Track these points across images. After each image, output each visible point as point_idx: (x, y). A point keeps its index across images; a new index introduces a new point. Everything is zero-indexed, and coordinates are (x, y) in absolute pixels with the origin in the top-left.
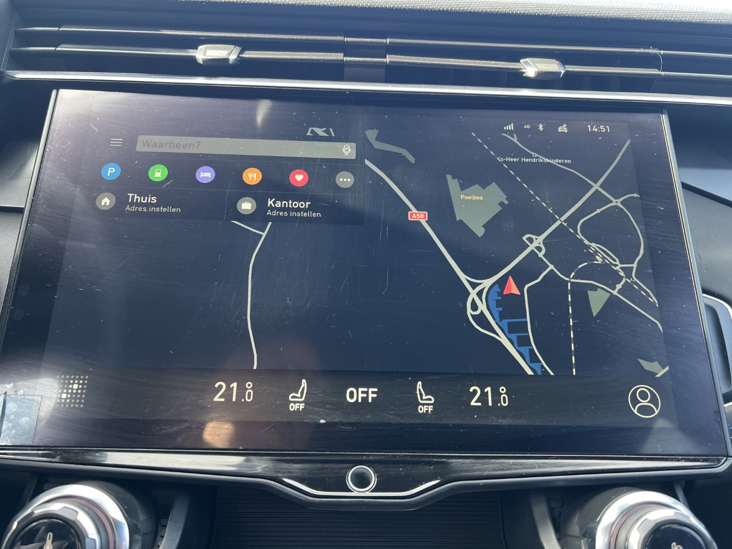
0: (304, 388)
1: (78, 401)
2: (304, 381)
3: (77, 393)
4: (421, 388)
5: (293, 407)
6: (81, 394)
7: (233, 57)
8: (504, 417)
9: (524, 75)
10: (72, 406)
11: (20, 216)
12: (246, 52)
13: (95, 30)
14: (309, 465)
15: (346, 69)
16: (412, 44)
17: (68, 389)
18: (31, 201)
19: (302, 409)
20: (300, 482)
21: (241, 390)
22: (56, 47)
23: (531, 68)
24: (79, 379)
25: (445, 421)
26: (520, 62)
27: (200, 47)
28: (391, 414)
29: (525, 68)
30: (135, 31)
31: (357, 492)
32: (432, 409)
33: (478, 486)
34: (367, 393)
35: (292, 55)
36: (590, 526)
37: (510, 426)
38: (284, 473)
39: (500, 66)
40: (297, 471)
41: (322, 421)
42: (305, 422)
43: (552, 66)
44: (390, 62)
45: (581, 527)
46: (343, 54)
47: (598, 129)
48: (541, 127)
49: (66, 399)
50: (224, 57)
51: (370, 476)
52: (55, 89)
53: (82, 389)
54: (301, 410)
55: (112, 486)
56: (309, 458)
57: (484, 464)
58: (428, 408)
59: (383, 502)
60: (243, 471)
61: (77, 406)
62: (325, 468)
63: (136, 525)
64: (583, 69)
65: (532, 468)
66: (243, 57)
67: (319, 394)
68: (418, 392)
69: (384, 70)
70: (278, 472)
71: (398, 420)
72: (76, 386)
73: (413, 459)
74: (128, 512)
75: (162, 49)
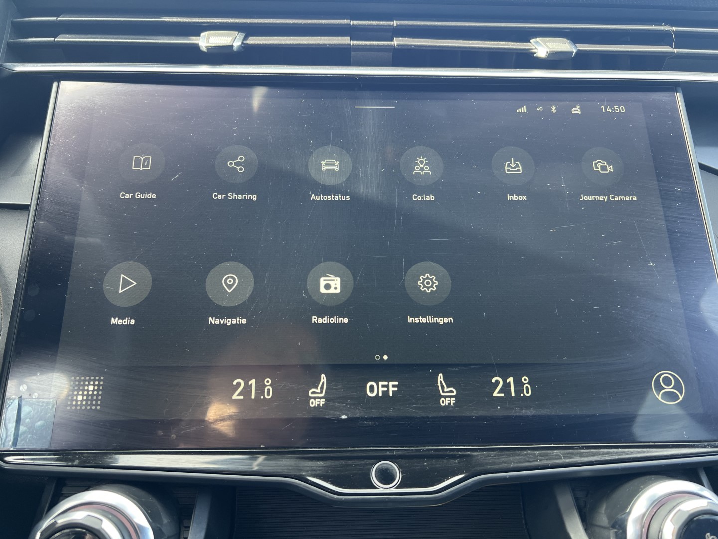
0: (323, 383)
1: (94, 402)
2: (323, 376)
3: (93, 395)
4: (442, 380)
5: (313, 403)
6: (97, 395)
7: (237, 44)
8: (527, 407)
9: (535, 55)
10: (89, 408)
11: (26, 213)
12: (250, 38)
13: (95, 19)
14: (333, 461)
15: (352, 53)
16: (420, 26)
17: (83, 390)
18: (37, 198)
19: (323, 404)
20: (323, 480)
21: (260, 388)
22: (55, 38)
23: (542, 48)
24: (95, 380)
25: (468, 414)
26: (530, 43)
27: (202, 35)
28: (412, 408)
29: (536, 49)
30: (136, 20)
31: (382, 488)
32: (454, 402)
33: (504, 479)
34: (387, 386)
35: (297, 40)
36: (620, 516)
37: (533, 416)
38: (308, 471)
39: (510, 47)
40: (320, 468)
41: (344, 417)
42: (327, 418)
43: (564, 46)
44: (398, 45)
45: (610, 517)
46: (349, 38)
47: (612, 109)
48: (554, 109)
49: (82, 401)
50: (228, 45)
51: (394, 472)
52: (56, 81)
53: (98, 390)
54: (321, 405)
55: (133, 489)
56: (331, 455)
57: (509, 456)
58: (450, 400)
59: (409, 498)
60: (266, 471)
61: (93, 408)
62: (348, 465)
63: (160, 529)
64: (595, 47)
65: (557, 459)
66: (247, 44)
67: (339, 388)
68: (439, 385)
69: (391, 54)
70: (301, 470)
71: (421, 414)
72: (91, 388)
73: (437, 453)
74: (152, 517)
75: (164, 38)
